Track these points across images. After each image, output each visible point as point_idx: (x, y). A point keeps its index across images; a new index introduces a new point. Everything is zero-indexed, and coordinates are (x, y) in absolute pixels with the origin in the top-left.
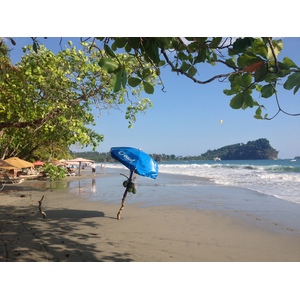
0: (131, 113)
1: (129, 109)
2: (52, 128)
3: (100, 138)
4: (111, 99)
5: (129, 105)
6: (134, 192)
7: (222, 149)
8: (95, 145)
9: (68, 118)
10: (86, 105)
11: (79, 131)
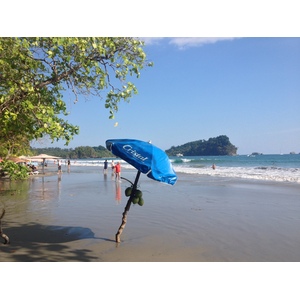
0: (111, 101)
1: (110, 96)
2: (15, 116)
3: (74, 131)
4: (89, 83)
5: (110, 91)
6: (140, 203)
7: (185, 145)
8: (67, 138)
9: (35, 103)
10: (56, 90)
11: (50, 120)
